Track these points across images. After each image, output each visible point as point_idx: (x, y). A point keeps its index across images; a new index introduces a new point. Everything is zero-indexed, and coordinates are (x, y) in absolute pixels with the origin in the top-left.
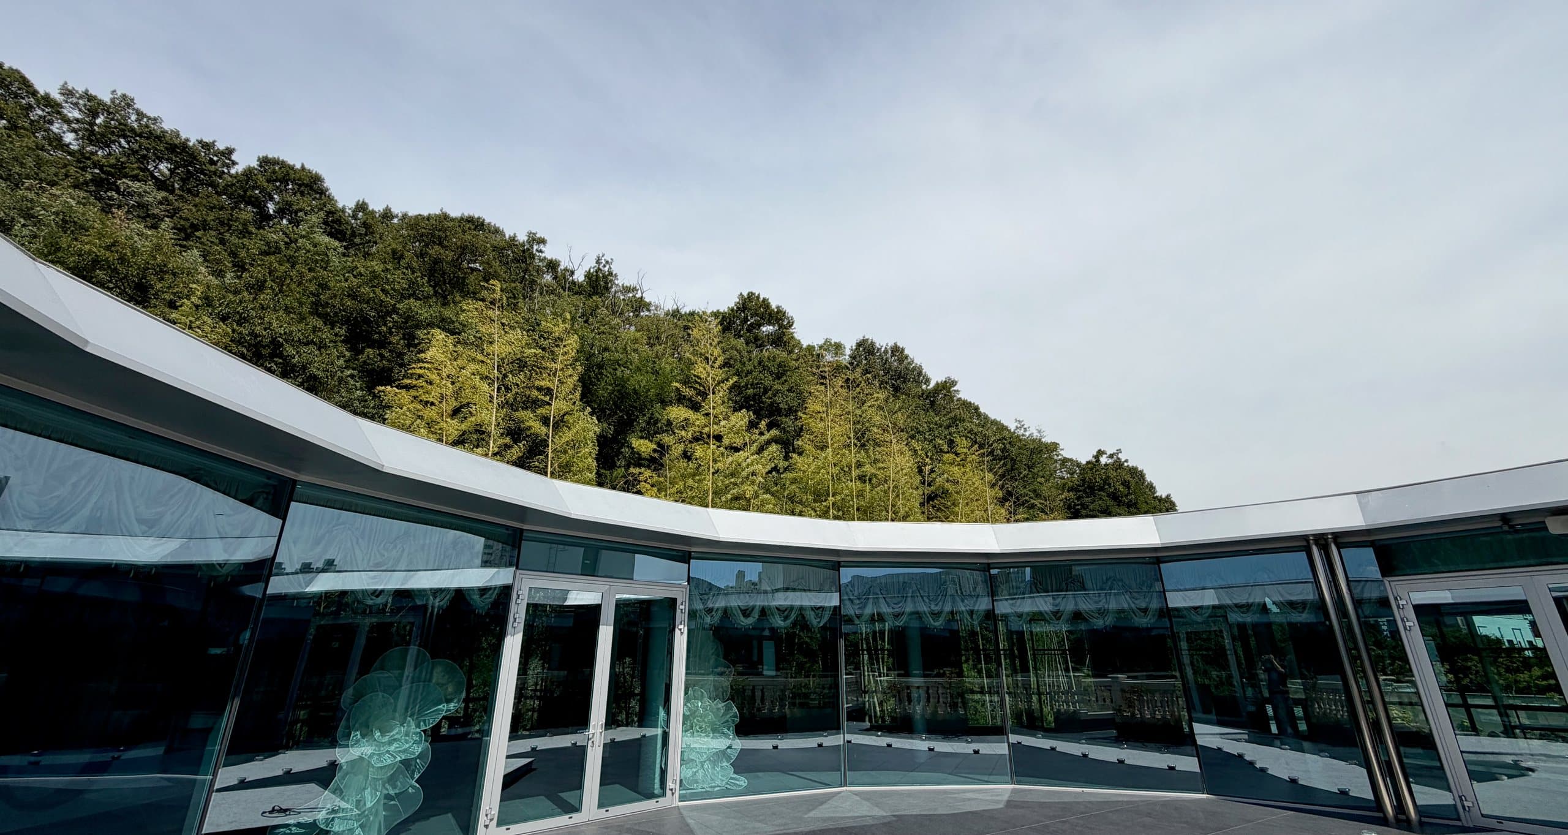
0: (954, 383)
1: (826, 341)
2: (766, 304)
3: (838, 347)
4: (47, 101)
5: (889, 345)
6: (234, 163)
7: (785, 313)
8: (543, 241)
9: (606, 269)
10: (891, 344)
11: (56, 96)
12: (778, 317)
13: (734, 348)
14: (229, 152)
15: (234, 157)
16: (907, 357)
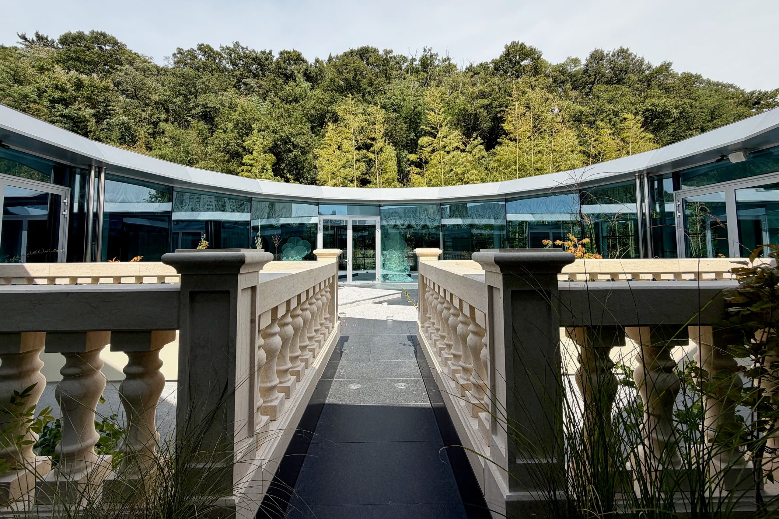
0: (670, 64)
1: (568, 58)
2: (523, 46)
3: (576, 61)
4: (218, 54)
5: (616, 49)
6: (273, 57)
7: (535, 49)
8: (391, 52)
9: (429, 54)
10: (618, 48)
11: (219, 50)
12: (531, 54)
13: (495, 84)
14: (271, 52)
15: (273, 54)
16: (630, 55)
